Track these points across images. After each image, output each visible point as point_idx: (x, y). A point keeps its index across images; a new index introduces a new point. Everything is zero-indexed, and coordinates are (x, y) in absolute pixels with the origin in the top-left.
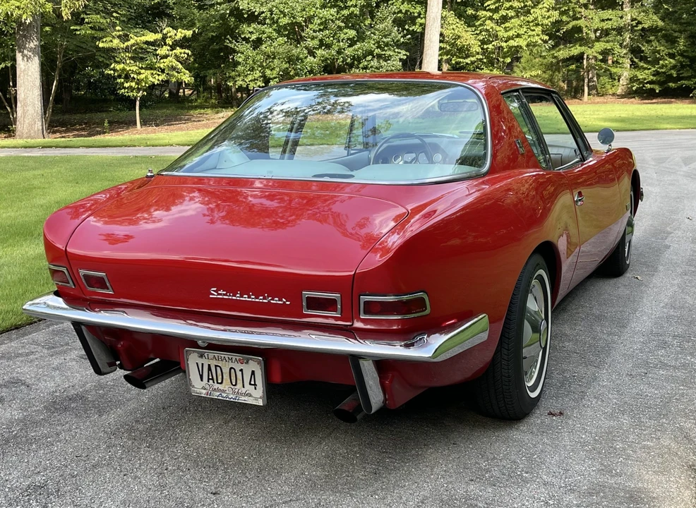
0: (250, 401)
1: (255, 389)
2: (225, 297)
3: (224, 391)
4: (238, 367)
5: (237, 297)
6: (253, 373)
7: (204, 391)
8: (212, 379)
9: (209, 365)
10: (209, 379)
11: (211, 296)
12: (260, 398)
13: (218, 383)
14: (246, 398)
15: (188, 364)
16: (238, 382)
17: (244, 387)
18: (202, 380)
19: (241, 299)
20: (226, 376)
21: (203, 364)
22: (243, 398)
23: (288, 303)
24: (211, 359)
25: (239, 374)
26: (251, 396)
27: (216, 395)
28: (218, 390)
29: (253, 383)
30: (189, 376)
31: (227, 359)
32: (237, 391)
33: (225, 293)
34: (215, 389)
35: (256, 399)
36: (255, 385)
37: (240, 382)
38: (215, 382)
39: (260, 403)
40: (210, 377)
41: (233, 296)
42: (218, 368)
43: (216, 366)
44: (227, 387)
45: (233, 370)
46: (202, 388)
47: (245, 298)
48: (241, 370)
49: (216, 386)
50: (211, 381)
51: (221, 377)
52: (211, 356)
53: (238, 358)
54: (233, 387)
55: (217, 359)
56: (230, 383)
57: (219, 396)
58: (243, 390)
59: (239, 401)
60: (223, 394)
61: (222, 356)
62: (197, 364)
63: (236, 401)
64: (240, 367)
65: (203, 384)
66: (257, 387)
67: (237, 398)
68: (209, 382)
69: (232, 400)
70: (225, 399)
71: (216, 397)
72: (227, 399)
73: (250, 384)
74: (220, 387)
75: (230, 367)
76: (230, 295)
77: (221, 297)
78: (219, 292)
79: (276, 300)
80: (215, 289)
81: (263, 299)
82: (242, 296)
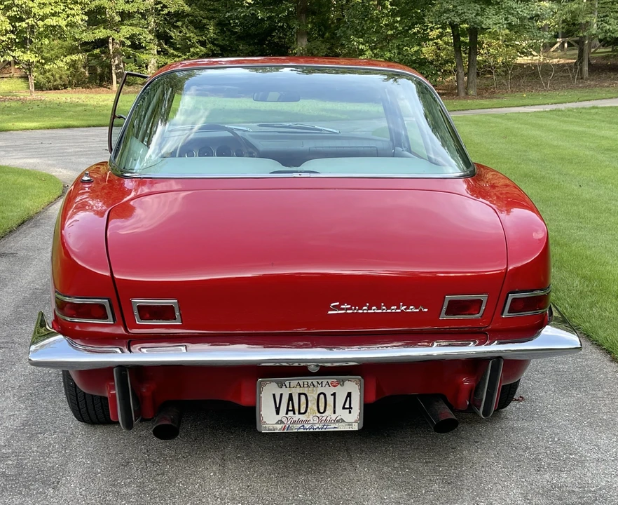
0: (342, 427)
1: (350, 412)
2: (348, 311)
3: (307, 422)
4: (329, 391)
5: (365, 310)
6: (349, 395)
7: (279, 426)
8: (293, 410)
9: (291, 395)
10: (288, 410)
11: (330, 312)
12: (355, 422)
13: (300, 413)
14: (336, 425)
15: (260, 397)
16: (327, 407)
17: (334, 413)
18: (278, 413)
19: (369, 311)
20: (313, 405)
21: (281, 395)
22: (333, 426)
23: (426, 310)
24: (293, 387)
25: (330, 399)
26: (343, 421)
27: (296, 428)
28: (299, 421)
29: (347, 406)
30: (260, 411)
31: (315, 384)
32: (324, 419)
33: (349, 306)
34: (295, 421)
35: (350, 424)
36: (350, 408)
37: (330, 408)
38: (297, 412)
39: (356, 427)
40: (290, 408)
41: (358, 309)
42: (303, 397)
43: (300, 394)
44: (311, 416)
45: (322, 396)
46: (277, 423)
47: (374, 310)
48: (334, 394)
49: (297, 417)
50: (290, 413)
51: (305, 406)
52: (294, 383)
53: (330, 381)
54: (319, 415)
55: (302, 386)
56: (317, 411)
57: (300, 428)
58: (334, 417)
59: (327, 430)
60: (305, 426)
61: (310, 382)
62: (274, 395)
63: (323, 430)
64: (333, 390)
65: (279, 417)
66: (352, 411)
67: (325, 427)
68: (287, 414)
69: (317, 430)
70: (308, 430)
71: (296, 431)
72: (312, 430)
73: (344, 408)
74: (303, 417)
75: (318, 393)
76: (355, 309)
77: (344, 312)
78: (342, 307)
79: (412, 309)
80: (338, 303)
81: (397, 309)
82: (370, 308)
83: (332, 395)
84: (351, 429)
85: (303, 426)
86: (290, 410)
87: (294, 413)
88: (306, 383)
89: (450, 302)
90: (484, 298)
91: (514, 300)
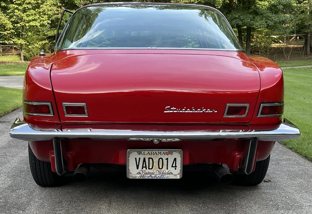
0: (171, 177)
1: (176, 169)
2: (175, 111)
3: (153, 173)
4: (164, 157)
5: (183, 111)
6: (175, 159)
7: (138, 176)
8: (146, 167)
9: (144, 159)
10: (143, 167)
11: (165, 112)
12: (178, 174)
13: (149, 169)
14: (168, 176)
15: (129, 159)
16: (164, 166)
17: (167, 169)
18: (138, 168)
19: (186, 112)
20: (156, 164)
21: (140, 158)
22: (166, 176)
23: (216, 112)
24: (146, 154)
25: (165, 162)
26: (172, 173)
27: (147, 177)
28: (149, 173)
29: (174, 165)
30: (129, 167)
31: (157, 153)
32: (162, 172)
33: (175, 109)
34: (147, 173)
35: (175, 175)
36: (176, 166)
37: (165, 166)
38: (148, 168)
39: (178, 177)
40: (144, 166)
41: (180, 110)
42: (151, 160)
43: (149, 158)
44: (155, 171)
45: (161, 160)
46: (137, 174)
47: (188, 111)
48: (167, 159)
49: (148, 171)
50: (144, 169)
51: (152, 165)
52: (146, 152)
53: (165, 152)
54: (159, 170)
55: (150, 154)
56: (158, 168)
57: (149, 177)
58: (167, 171)
59: (163, 178)
60: (152, 175)
61: (154, 152)
62: (136, 158)
63: (161, 178)
64: (166, 157)
65: (138, 171)
66: (177, 168)
67: (162, 176)
68: (142, 169)
69: (158, 178)
70: (153, 178)
71: (147, 178)
72: (155, 178)
73: (172, 166)
74: (150, 171)
75: (159, 158)
76: (178, 110)
77: (172, 111)
78: (172, 109)
79: (209, 111)
80: (169, 107)
81: (200, 111)
82: (186, 110)
83: (166, 159)
84: (176, 178)
85: (151, 176)
86: (144, 167)
87: (146, 169)
88: (152, 153)
89: (229, 107)
90: (247, 105)
91: (264, 107)
